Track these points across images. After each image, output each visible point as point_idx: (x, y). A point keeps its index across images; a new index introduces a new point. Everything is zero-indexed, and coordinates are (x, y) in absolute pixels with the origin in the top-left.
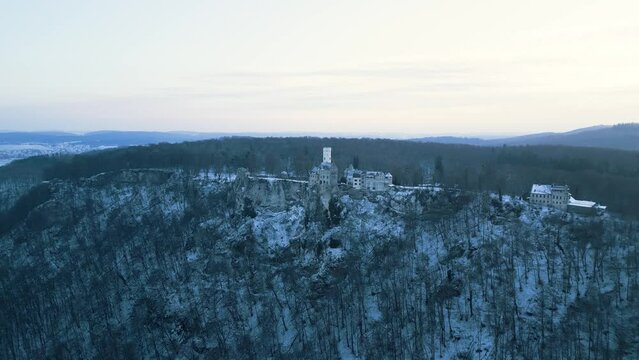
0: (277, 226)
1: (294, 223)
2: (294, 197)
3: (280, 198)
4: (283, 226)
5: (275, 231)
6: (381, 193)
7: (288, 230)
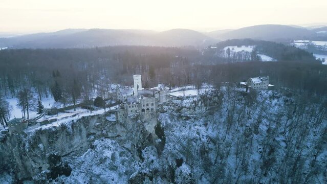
0: (97, 170)
1: (113, 157)
2: (92, 131)
3: (82, 138)
4: (102, 166)
5: (98, 176)
6: (165, 104)
7: (113, 168)
